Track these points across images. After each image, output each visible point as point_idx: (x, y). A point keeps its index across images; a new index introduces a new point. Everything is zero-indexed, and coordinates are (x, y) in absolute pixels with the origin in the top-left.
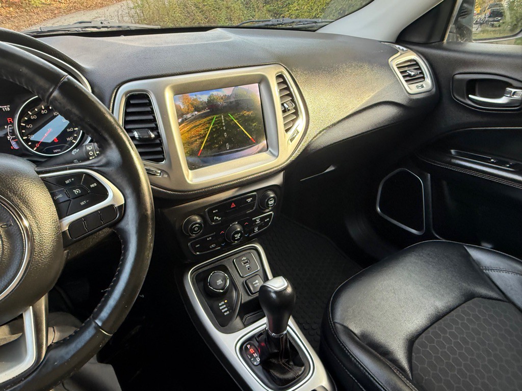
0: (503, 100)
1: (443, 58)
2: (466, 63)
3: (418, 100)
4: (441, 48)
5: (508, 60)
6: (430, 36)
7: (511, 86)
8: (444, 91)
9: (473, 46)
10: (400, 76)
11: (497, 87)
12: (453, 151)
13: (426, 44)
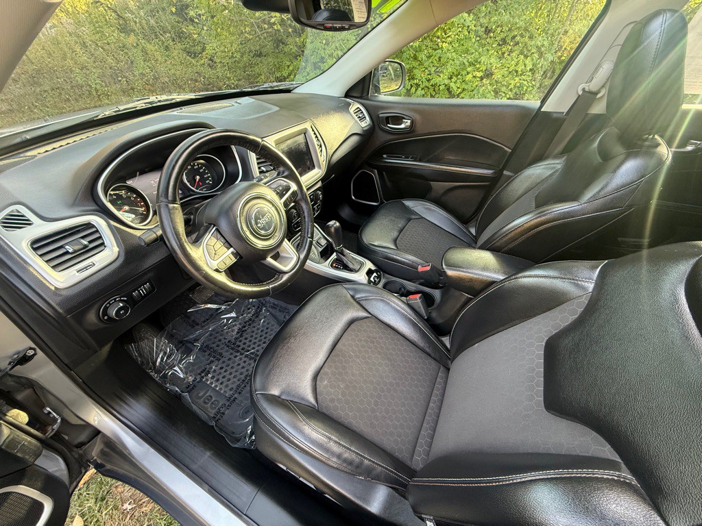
0: (402, 126)
1: (371, 105)
2: (383, 108)
3: (366, 130)
4: (368, 99)
5: (401, 106)
6: (362, 93)
7: (404, 119)
8: (376, 123)
9: (382, 97)
10: (356, 118)
11: (398, 119)
12: (385, 156)
13: (361, 97)
